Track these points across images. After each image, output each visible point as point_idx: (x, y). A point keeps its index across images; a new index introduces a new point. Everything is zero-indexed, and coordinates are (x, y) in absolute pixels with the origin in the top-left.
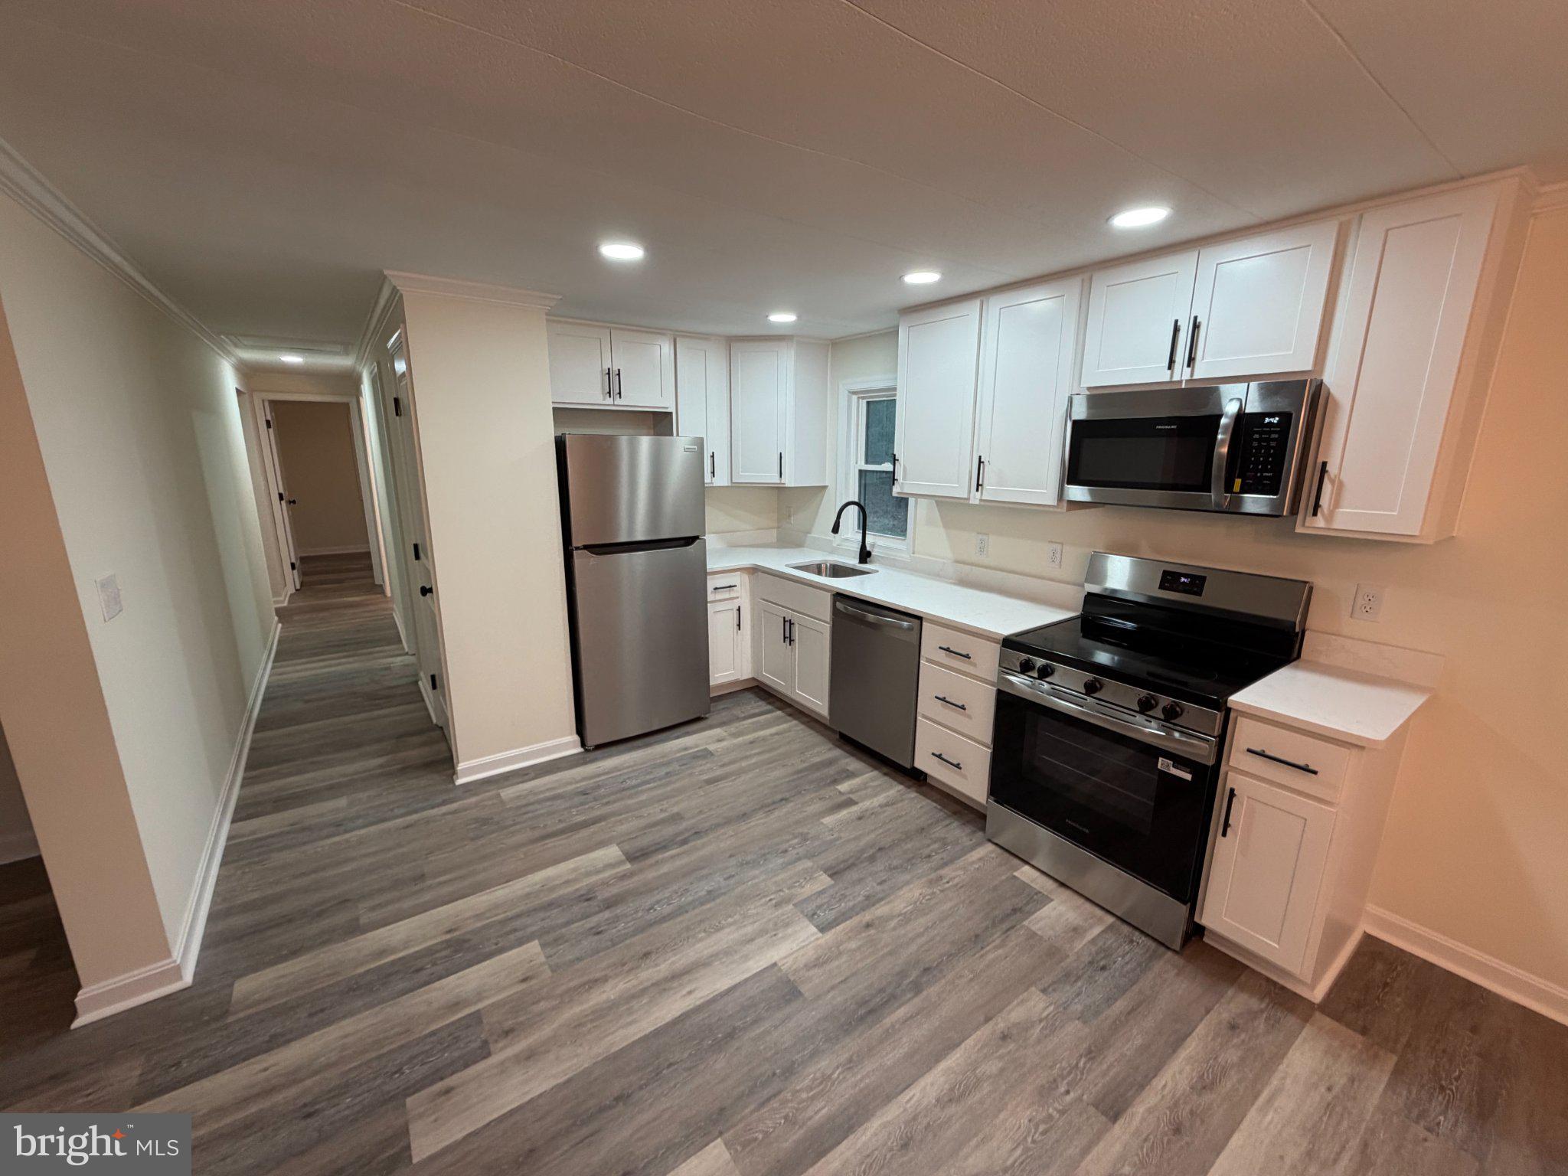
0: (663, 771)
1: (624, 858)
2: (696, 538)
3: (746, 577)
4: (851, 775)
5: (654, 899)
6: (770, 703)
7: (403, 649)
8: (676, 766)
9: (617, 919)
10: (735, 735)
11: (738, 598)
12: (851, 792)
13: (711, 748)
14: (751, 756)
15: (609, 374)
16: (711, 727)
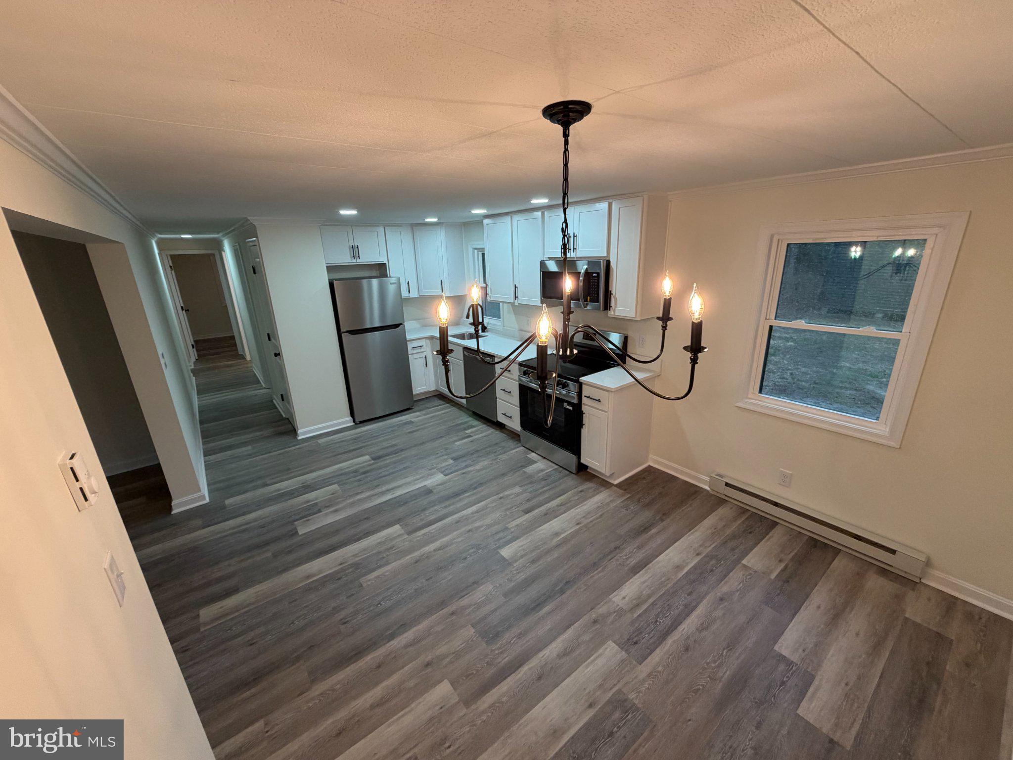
0: (391, 429)
1: (370, 459)
2: (401, 324)
3: (428, 341)
4: (472, 427)
5: (382, 471)
6: (444, 401)
7: (262, 386)
8: (396, 428)
9: (367, 477)
10: (425, 415)
11: (425, 351)
12: (471, 433)
13: (413, 420)
14: (431, 422)
15: (353, 248)
16: (414, 412)
